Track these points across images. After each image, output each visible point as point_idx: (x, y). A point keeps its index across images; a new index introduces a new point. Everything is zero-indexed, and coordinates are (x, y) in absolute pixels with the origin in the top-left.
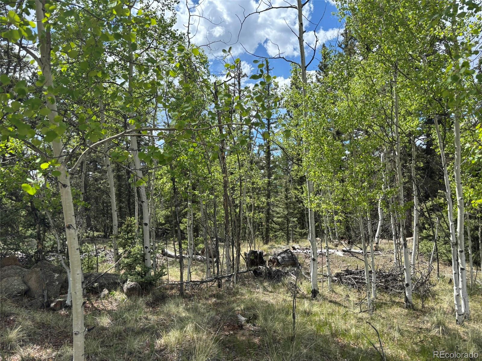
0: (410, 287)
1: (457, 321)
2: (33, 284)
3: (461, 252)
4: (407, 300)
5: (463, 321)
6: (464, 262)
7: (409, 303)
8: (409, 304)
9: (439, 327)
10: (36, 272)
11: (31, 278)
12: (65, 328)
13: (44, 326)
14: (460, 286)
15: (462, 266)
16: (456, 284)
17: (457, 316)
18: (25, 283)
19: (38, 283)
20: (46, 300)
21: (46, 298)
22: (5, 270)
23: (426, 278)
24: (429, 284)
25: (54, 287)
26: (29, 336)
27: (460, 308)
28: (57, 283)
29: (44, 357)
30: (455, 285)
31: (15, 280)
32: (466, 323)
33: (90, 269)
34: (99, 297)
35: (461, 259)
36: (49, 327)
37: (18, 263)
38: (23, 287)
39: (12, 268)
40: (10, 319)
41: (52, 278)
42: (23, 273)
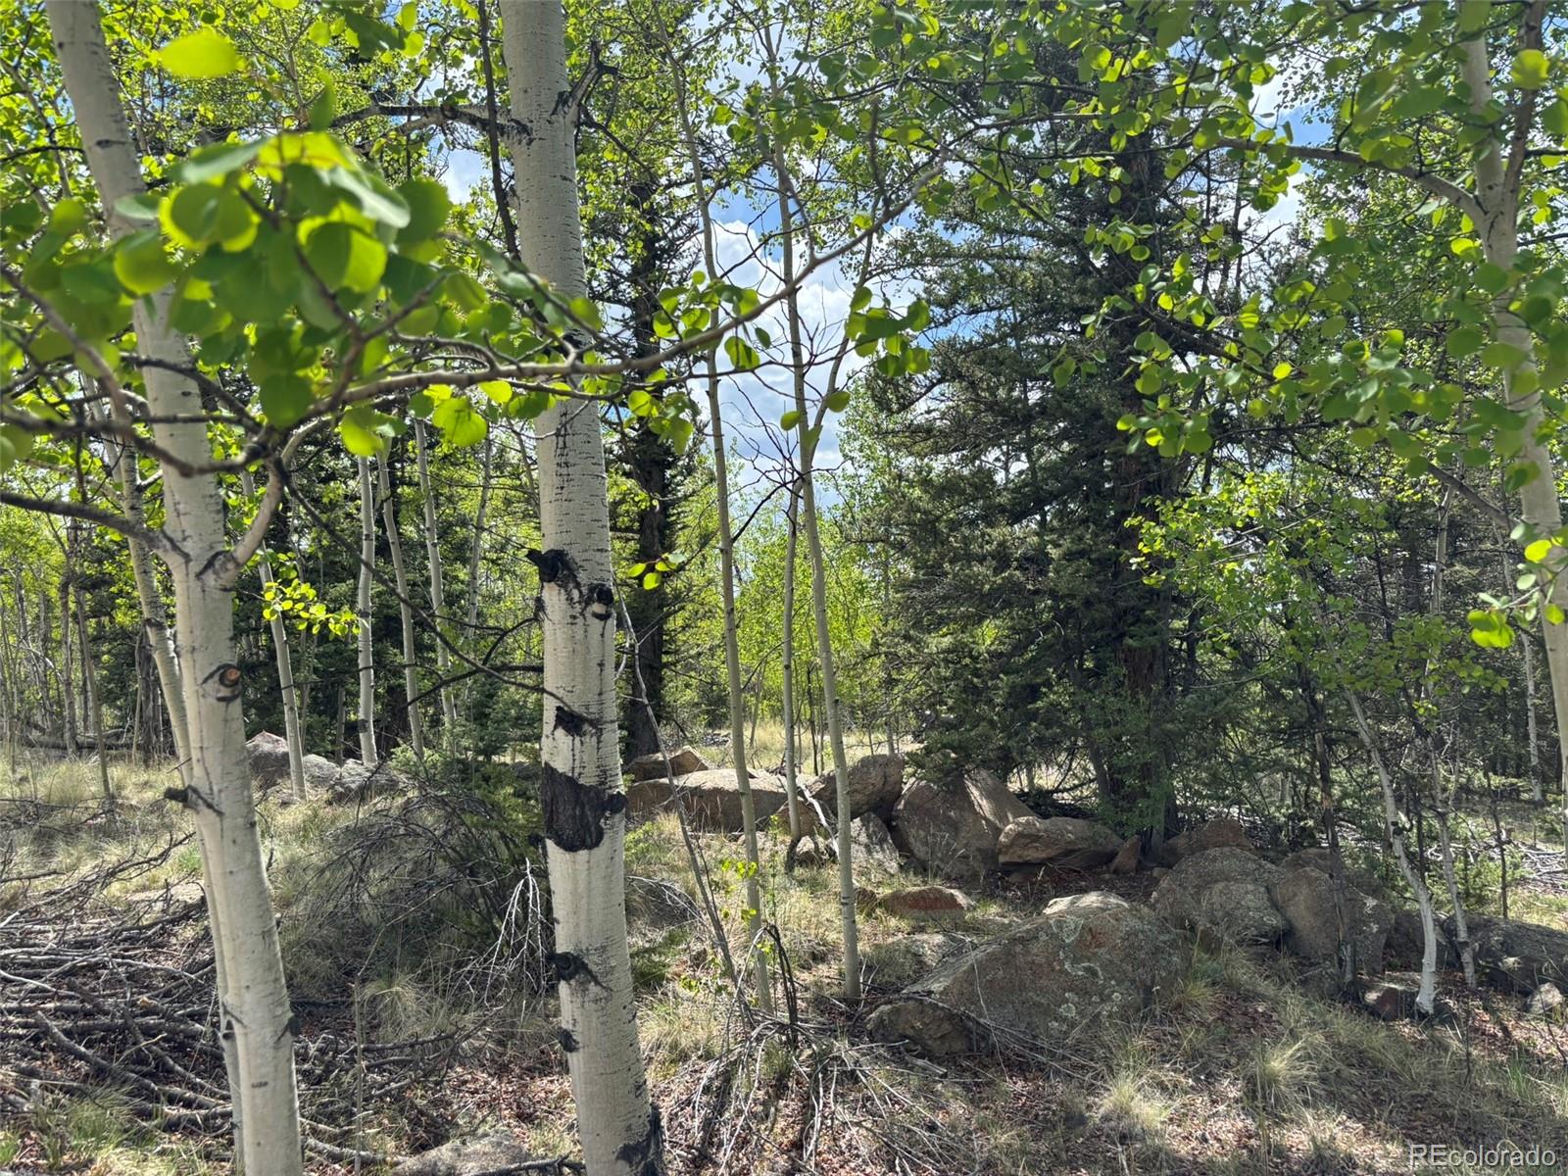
2: (1302, 913)
10: (1310, 881)
11: (1295, 895)
12: (1434, 1087)
13: (1362, 1064)
18: (1276, 906)
19: (1316, 914)
20: (1349, 977)
21: (1349, 968)
22: (1215, 860)
25: (1366, 938)
26: (1324, 1080)
28: (1375, 928)
29: (1382, 1165)
31: (1247, 893)
33: (1473, 900)
34: (1527, 1008)
36: (1377, 1069)
37: (1244, 841)
38: (1273, 921)
39: (1235, 856)
40: (1256, 1011)
41: (1357, 909)
42: (1266, 875)
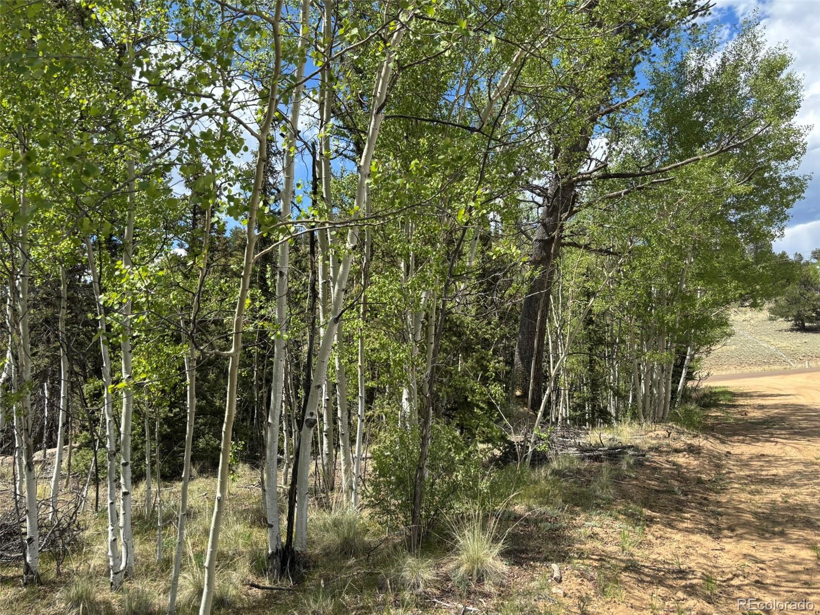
0: (35, 543)
1: (112, 584)
3: (125, 465)
4: (28, 569)
5: (121, 583)
6: (129, 482)
7: (32, 573)
8: (31, 576)
9: (78, 606)
14: (121, 524)
15: (126, 488)
16: (112, 522)
17: (112, 576)
23: (71, 518)
24: (76, 529)
27: (117, 561)
30: (110, 523)
32: (126, 585)
35: (124, 477)
